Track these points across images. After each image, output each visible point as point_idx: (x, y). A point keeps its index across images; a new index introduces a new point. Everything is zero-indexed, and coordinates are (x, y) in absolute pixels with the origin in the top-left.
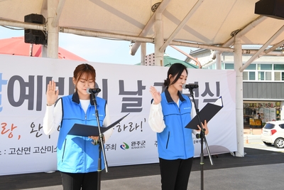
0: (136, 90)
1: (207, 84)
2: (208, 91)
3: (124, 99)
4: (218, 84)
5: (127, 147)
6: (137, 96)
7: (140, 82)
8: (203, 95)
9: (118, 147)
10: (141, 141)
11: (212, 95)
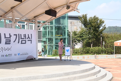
0: (9, 37)
1: (28, 35)
2: (29, 37)
3: (6, 40)
4: (31, 34)
5: (7, 56)
6: (9, 39)
7: (10, 34)
8: (28, 39)
9: (5, 56)
10: (11, 54)
11: (30, 38)
